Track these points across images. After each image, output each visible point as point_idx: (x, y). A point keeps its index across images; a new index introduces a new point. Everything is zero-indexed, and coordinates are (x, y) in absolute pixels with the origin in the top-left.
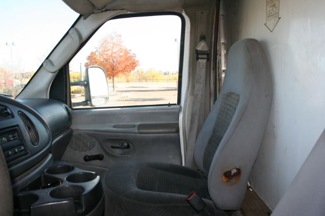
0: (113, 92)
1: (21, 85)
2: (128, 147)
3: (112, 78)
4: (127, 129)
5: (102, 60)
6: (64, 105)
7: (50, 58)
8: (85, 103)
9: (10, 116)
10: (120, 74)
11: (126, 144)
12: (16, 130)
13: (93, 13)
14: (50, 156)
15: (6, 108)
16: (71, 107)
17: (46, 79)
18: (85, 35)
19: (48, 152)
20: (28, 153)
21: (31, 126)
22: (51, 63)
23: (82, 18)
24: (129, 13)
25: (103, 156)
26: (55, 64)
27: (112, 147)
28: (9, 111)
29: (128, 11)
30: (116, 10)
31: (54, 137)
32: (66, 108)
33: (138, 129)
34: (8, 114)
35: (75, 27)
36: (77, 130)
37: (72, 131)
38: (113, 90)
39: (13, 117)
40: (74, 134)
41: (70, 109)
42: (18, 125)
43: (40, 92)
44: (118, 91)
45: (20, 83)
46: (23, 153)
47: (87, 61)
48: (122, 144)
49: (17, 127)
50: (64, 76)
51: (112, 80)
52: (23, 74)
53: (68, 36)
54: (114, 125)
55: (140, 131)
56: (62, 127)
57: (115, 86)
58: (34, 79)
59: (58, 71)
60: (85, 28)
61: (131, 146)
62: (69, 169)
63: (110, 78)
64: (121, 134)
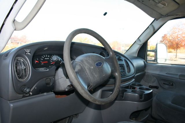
0: (176, 58)
1: (125, 50)
2: (172, 85)
3: (176, 50)
4: (173, 76)
5: (171, 38)
6: (143, 60)
7: (139, 38)
8: (154, 61)
9: (121, 60)
10: (182, 48)
11: (172, 84)
12: (123, 66)
13: (161, 17)
14: (134, 80)
15: (120, 57)
16: (146, 61)
17: (137, 47)
18: (156, 28)
19: (133, 77)
20: (125, 76)
21: (128, 66)
22: (140, 40)
23: (156, 20)
24: (180, 16)
25: (158, 87)
26: (141, 41)
27: (164, 84)
28: (121, 58)
29: (180, 15)
30: (173, 15)
31: (136, 73)
32: (144, 61)
33: (179, 77)
34: (121, 59)
35: (152, 24)
36: (148, 72)
37: (145, 73)
38: (176, 57)
39: (122, 61)
40: (146, 74)
41: (146, 62)
42: (123, 64)
43: (133, 53)
44: (179, 58)
45: (124, 49)
46: (124, 75)
47: (161, 39)
48: (170, 83)
49: (123, 65)
50: (145, 47)
51: (176, 51)
52: (126, 45)
53: (148, 28)
54: (166, 73)
55: (180, 78)
56: (141, 70)
57: (177, 55)
58: (131, 47)
59: (142, 44)
60: (156, 25)
61: (174, 84)
62: (140, 85)
63: (175, 50)
64: (169, 78)
